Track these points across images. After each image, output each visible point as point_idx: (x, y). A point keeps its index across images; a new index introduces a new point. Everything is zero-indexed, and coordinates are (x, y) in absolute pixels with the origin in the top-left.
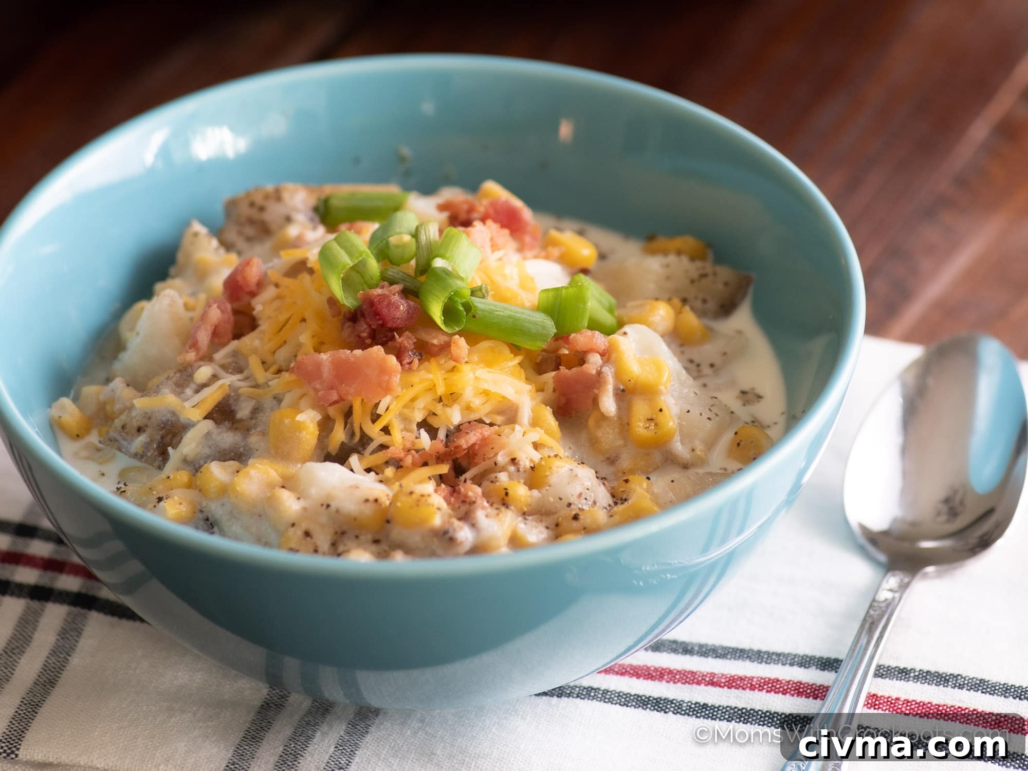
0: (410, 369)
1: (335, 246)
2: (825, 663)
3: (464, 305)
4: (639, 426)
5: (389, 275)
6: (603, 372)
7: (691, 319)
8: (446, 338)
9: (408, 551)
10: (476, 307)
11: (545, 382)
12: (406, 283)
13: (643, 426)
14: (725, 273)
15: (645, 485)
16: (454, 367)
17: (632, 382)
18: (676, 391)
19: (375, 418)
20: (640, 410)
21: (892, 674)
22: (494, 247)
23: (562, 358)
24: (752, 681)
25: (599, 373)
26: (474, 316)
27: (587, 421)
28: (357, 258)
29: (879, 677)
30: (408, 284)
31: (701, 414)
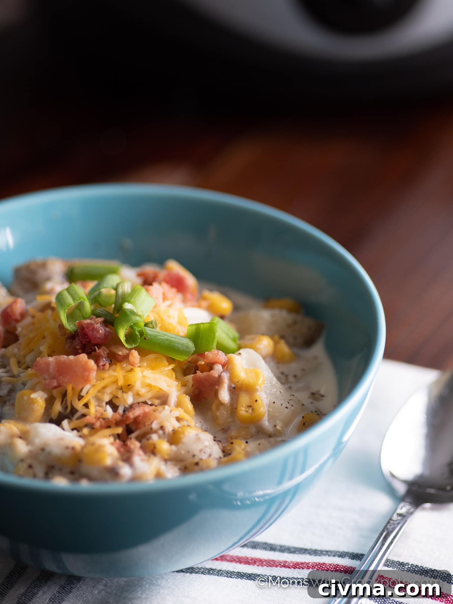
0: (104, 369)
1: (66, 293)
2: (354, 556)
3: (139, 332)
4: (242, 410)
5: (98, 312)
6: (222, 376)
7: (284, 348)
8: (127, 352)
9: (91, 479)
10: (147, 333)
11: (188, 381)
12: (107, 318)
13: (245, 410)
14: (308, 322)
15: (243, 446)
16: (132, 369)
17: (240, 383)
18: (268, 390)
19: (80, 398)
20: (244, 400)
21: (394, 565)
22: (165, 298)
23: (199, 366)
24: (309, 564)
25: (220, 376)
26: (145, 339)
27: (211, 406)
28: (78, 301)
29: (386, 566)
30: (108, 318)
31: (282, 405)
